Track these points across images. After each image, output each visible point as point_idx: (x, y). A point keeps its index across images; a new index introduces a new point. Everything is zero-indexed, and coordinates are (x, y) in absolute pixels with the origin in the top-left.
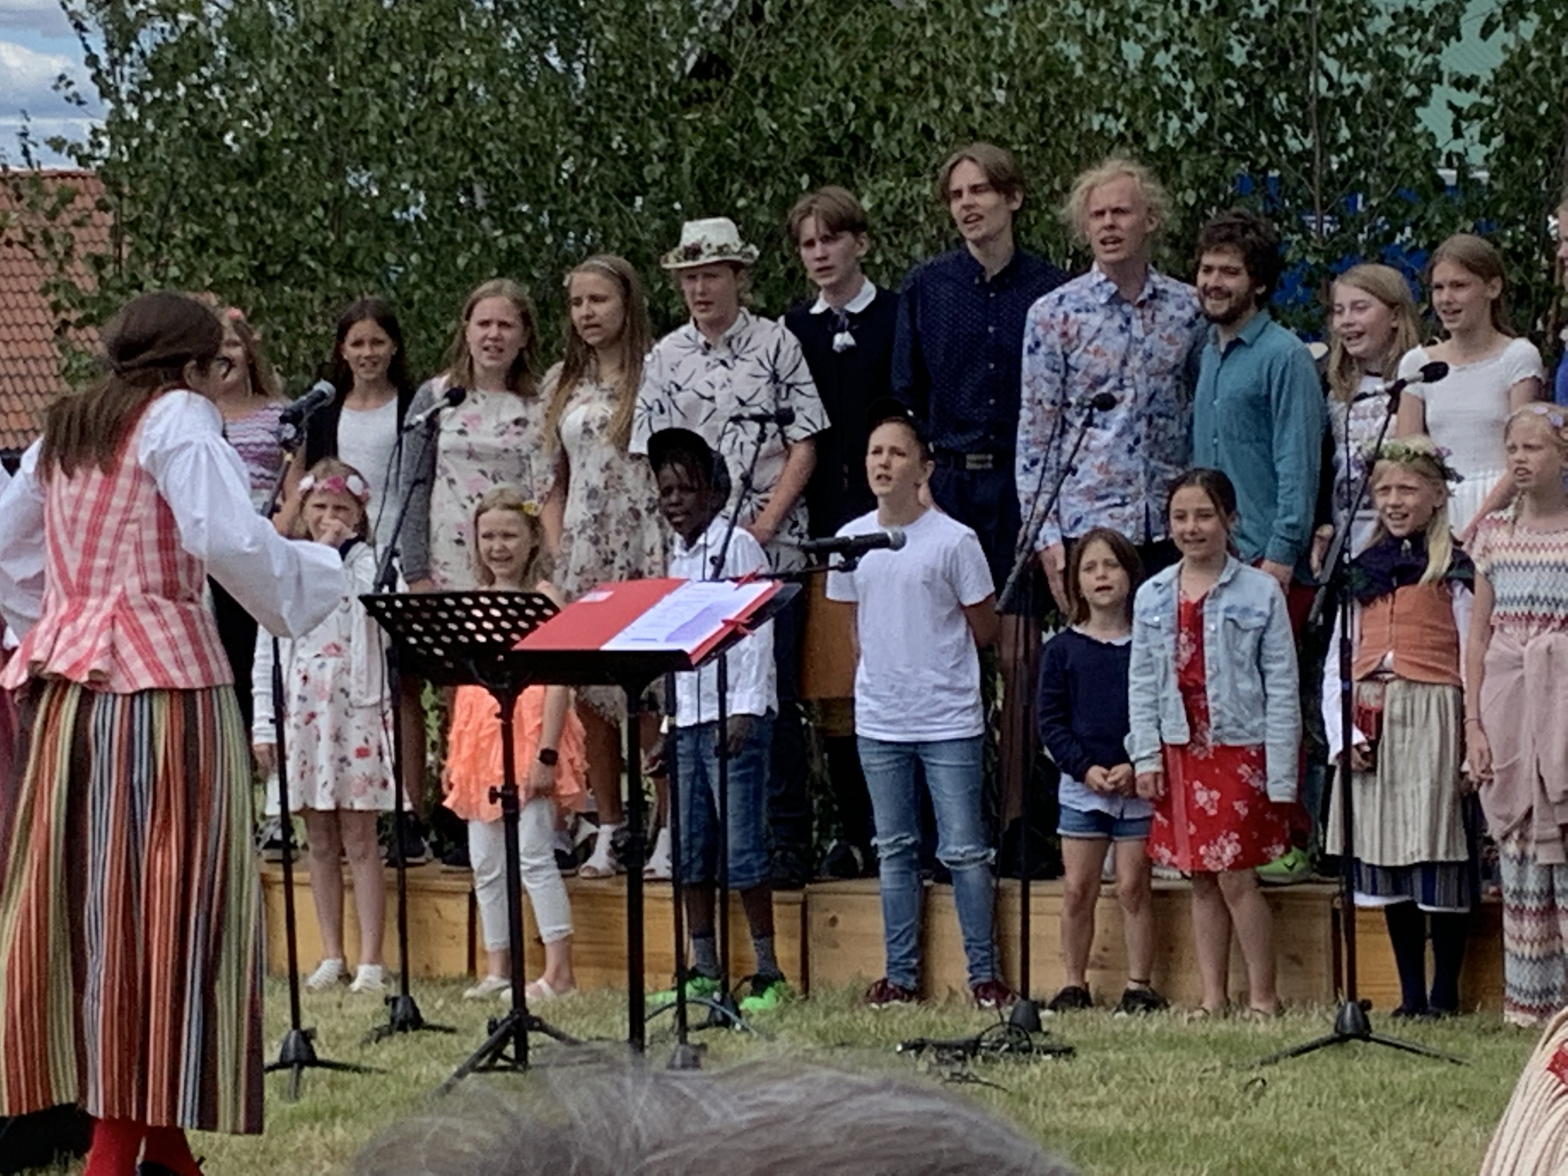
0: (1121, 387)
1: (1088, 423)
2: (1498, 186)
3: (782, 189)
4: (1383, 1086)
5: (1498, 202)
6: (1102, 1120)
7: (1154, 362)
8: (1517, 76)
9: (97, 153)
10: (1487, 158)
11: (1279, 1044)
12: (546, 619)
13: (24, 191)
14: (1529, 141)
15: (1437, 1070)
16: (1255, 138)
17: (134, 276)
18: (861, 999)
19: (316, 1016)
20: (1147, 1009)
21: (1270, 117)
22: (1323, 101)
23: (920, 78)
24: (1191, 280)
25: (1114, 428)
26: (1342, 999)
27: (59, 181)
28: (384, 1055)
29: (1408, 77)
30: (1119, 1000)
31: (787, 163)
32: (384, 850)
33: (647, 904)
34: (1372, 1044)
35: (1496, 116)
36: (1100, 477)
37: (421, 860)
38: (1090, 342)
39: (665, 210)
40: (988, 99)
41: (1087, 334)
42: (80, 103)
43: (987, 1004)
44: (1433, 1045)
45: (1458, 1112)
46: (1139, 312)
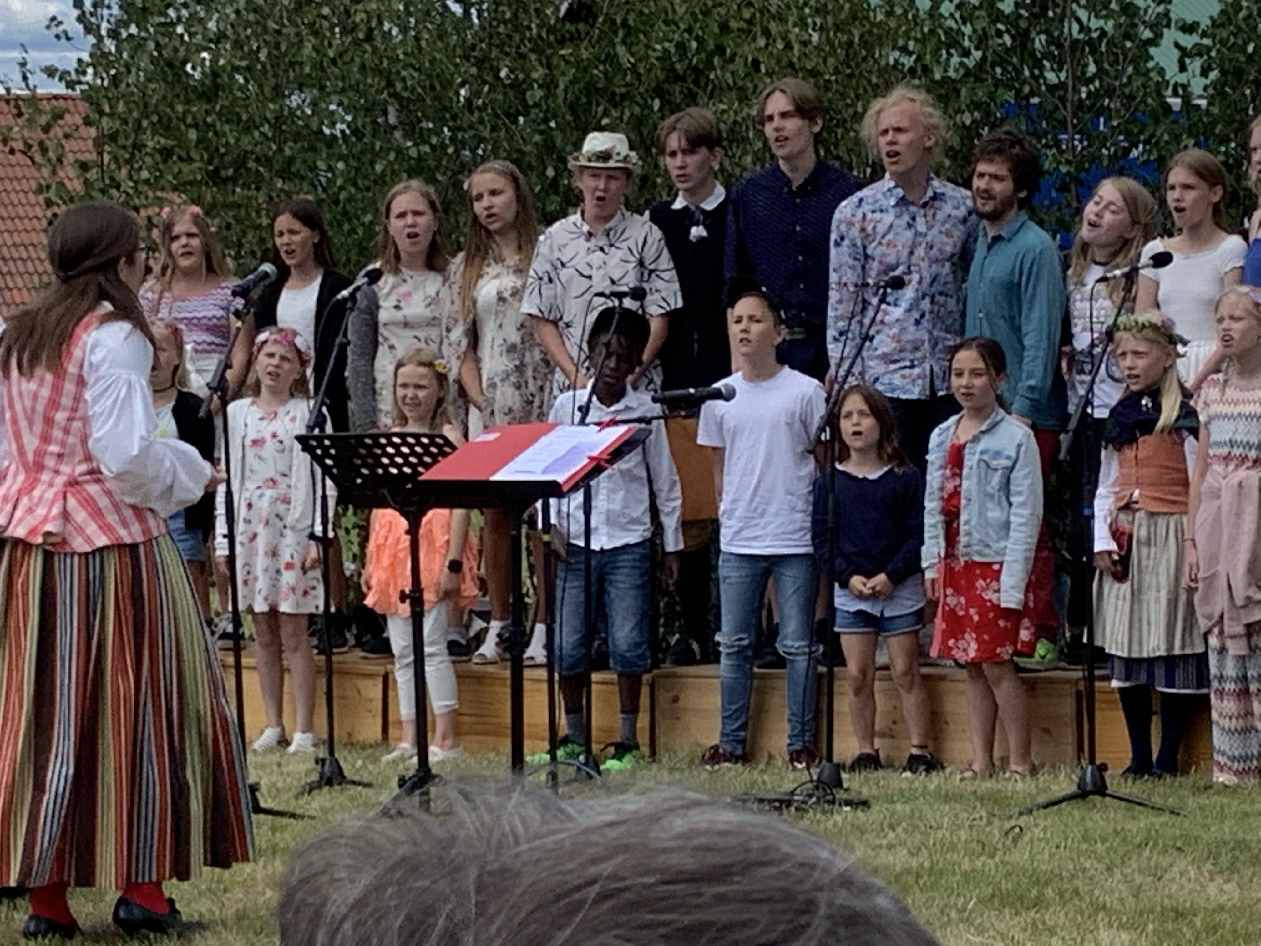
0: (909, 272)
1: (883, 300)
2: (1215, 110)
3: (637, 110)
4: (1116, 832)
5: (1214, 123)
6: (891, 858)
7: (934, 252)
8: (1230, 22)
9: (83, 79)
10: (1205, 89)
11: (1033, 798)
12: (445, 455)
13: (23, 109)
14: (1239, 73)
15: (1159, 820)
16: (1019, 72)
17: (112, 179)
18: (697, 762)
19: (261, 773)
20: (928, 771)
21: (1032, 54)
22: (1075, 43)
23: (750, 22)
24: (967, 185)
25: (904, 305)
26: (1084, 763)
27: (54, 102)
28: (315, 805)
29: (1144, 22)
30: (905, 763)
31: (641, 90)
32: (315, 642)
33: (527, 685)
34: (1108, 799)
35: (1213, 54)
36: (894, 345)
37: (345, 649)
38: (883, 237)
39: (543, 127)
40: (805, 37)
41: (881, 229)
42: (68, 39)
43: (799, 766)
44: (1157, 800)
45: (1175, 853)
46: (922, 212)
